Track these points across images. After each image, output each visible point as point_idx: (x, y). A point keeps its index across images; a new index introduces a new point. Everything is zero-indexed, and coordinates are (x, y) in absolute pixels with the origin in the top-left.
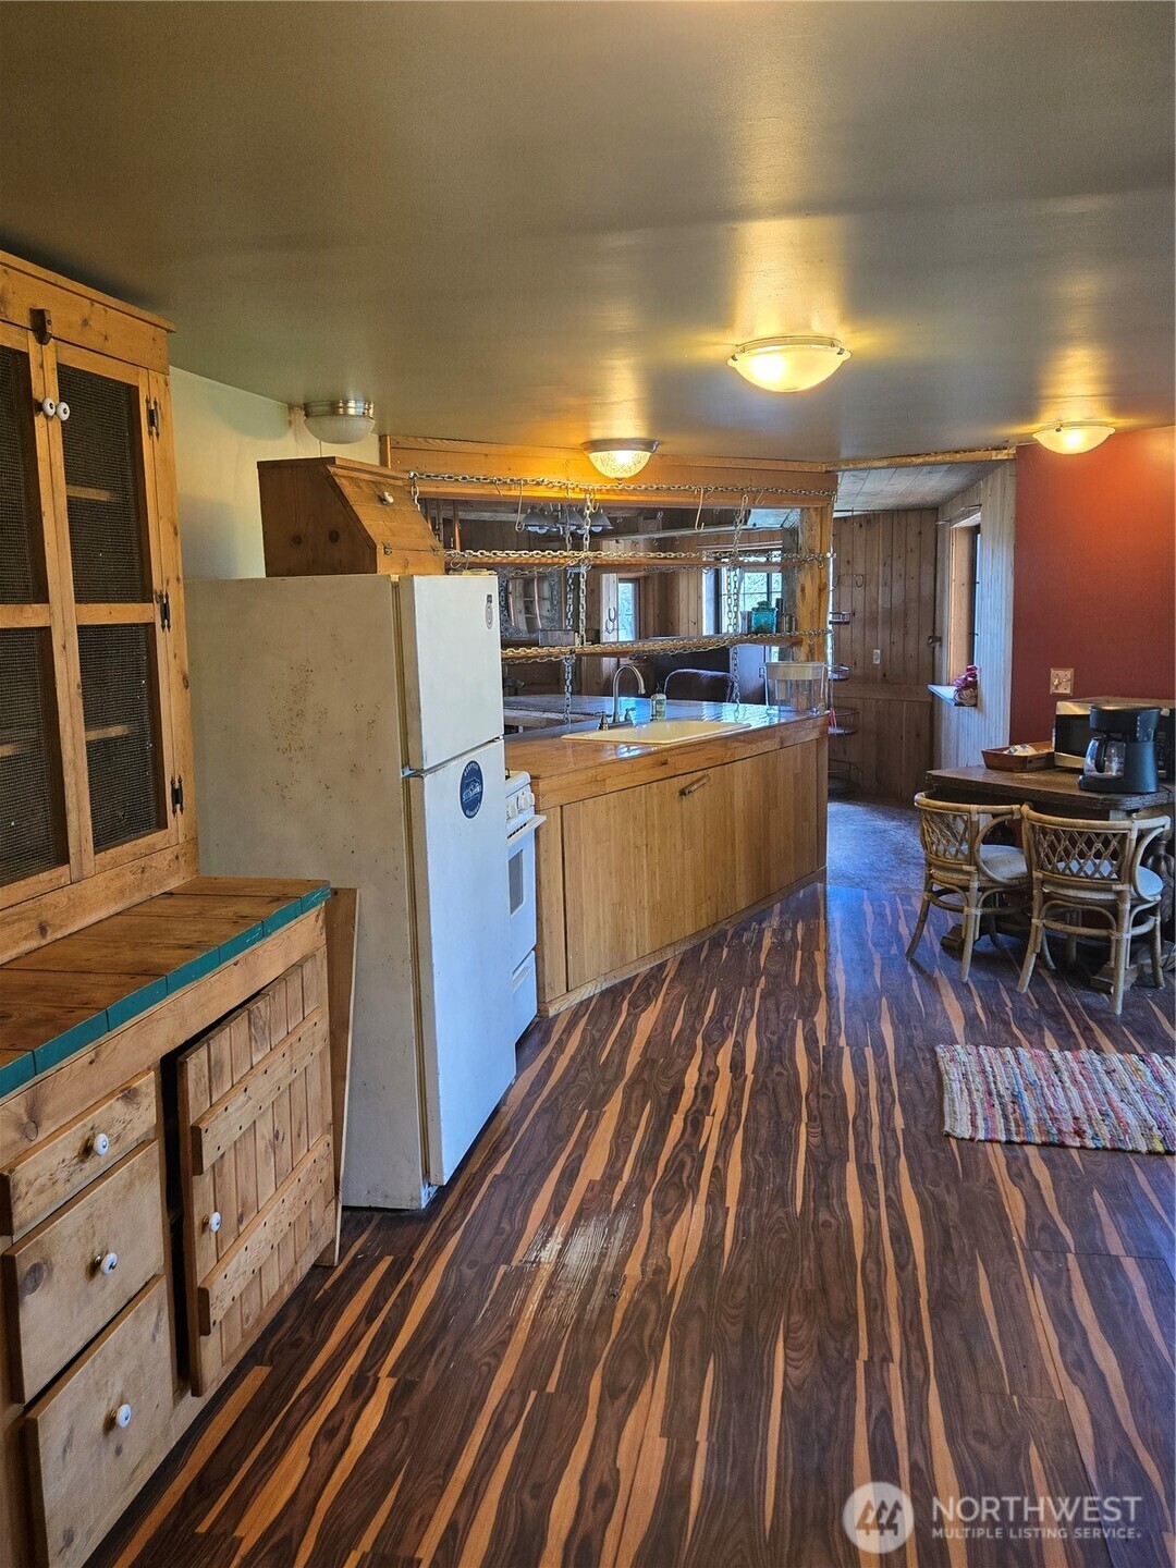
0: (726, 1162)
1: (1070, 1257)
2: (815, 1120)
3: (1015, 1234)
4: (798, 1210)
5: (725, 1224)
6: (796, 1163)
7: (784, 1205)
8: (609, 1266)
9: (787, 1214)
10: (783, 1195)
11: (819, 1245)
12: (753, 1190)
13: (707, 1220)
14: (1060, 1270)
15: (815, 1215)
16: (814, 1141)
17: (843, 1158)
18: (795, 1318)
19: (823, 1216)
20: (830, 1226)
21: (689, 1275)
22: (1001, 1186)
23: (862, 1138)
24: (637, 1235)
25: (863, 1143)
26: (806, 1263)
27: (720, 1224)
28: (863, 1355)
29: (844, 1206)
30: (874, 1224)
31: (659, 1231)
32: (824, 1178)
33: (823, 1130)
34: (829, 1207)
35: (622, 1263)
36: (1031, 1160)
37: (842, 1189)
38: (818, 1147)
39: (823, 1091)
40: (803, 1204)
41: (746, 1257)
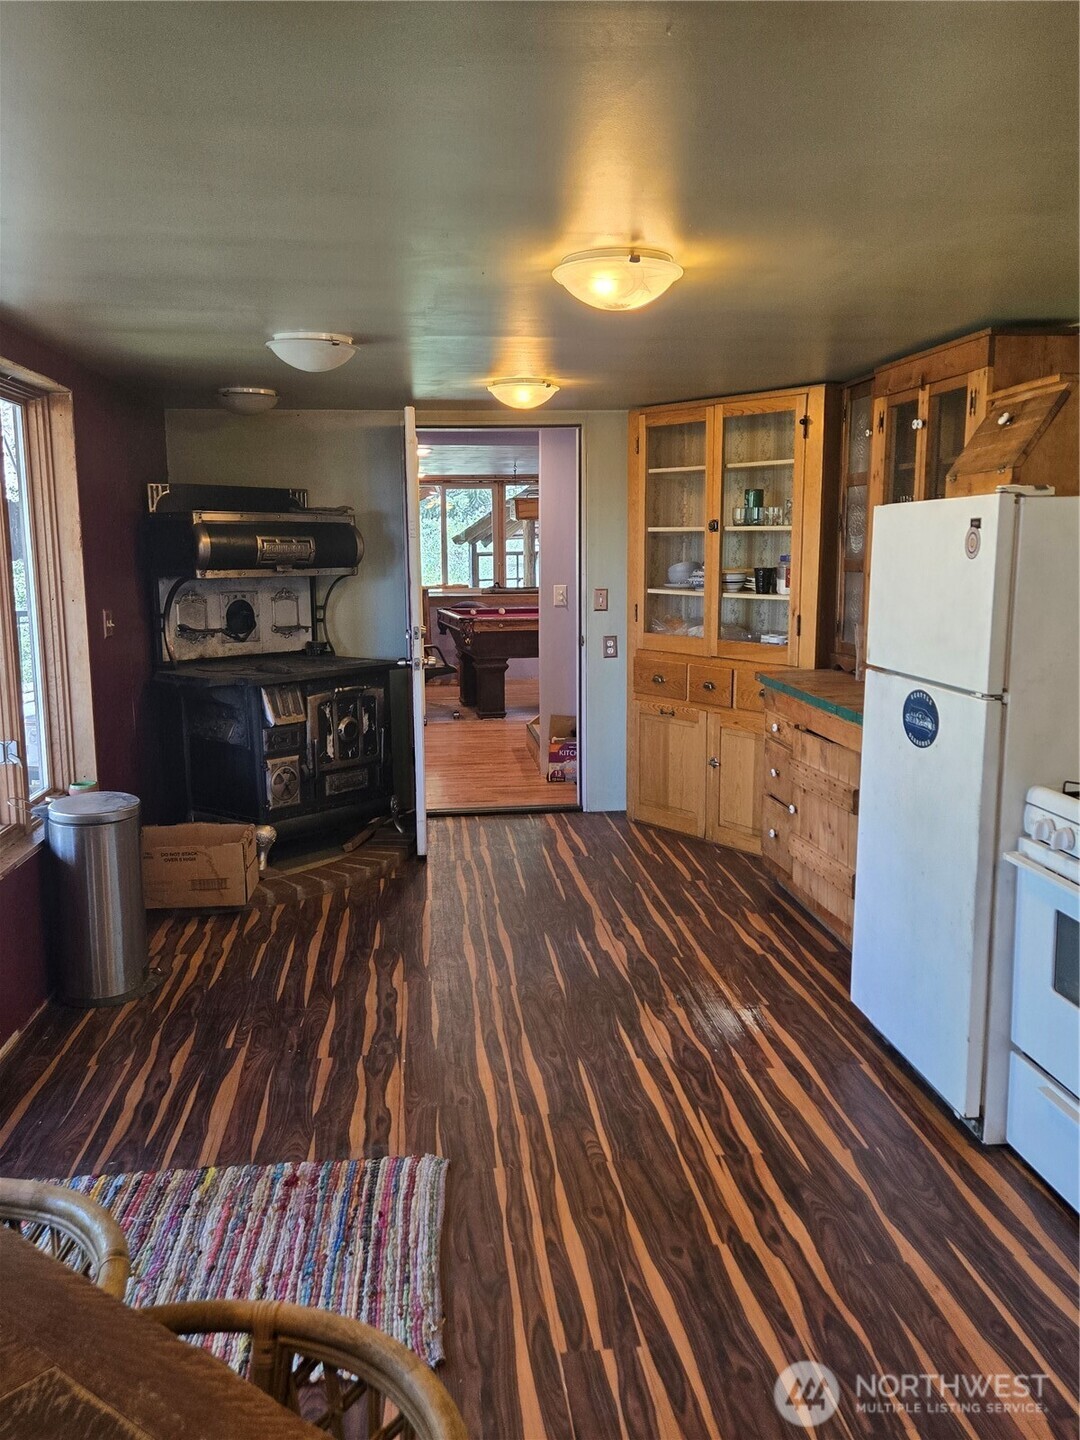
0: (666, 1100)
1: (365, 1052)
2: (598, 1166)
3: (402, 1065)
4: (580, 1063)
5: (633, 1045)
6: (599, 1107)
7: (593, 1065)
8: (696, 1011)
9: (589, 1060)
10: (599, 1075)
11: (555, 1040)
12: (625, 1074)
13: (649, 1046)
14: (378, 1043)
15: (565, 1060)
16: (590, 1137)
17: (552, 1116)
18: (558, 999)
19: (558, 1060)
20: (551, 1054)
21: (638, 1013)
22: (402, 1106)
23: (539, 1147)
24: (695, 1031)
25: (538, 1140)
26: (561, 1028)
27: (637, 1045)
28: (513, 988)
29: (543, 1070)
30: (516, 1058)
31: (679, 1034)
32: (567, 1092)
33: (585, 1152)
34: (555, 1067)
35: (689, 1014)
36: (361, 1142)
37: (547, 1084)
38: (583, 1128)
39: (603, 1221)
40: (578, 1068)
41: (605, 1027)
